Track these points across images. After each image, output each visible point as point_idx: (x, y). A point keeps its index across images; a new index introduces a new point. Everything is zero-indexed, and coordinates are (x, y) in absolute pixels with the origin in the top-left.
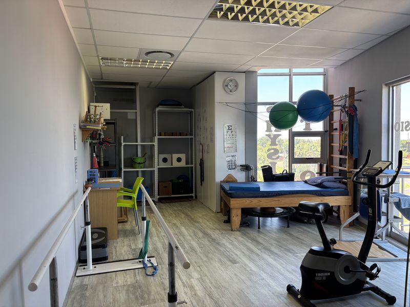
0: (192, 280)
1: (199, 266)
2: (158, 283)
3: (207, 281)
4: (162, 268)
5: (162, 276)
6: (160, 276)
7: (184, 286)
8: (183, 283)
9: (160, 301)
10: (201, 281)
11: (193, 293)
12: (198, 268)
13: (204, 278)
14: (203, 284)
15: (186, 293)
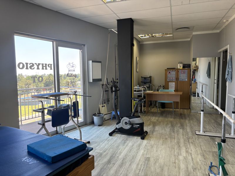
0: (185, 155)
1: (175, 163)
2: (208, 160)
3: (176, 153)
4: (205, 170)
5: (205, 164)
6: (207, 164)
7: (191, 154)
8: (191, 155)
9: (207, 151)
10: (179, 153)
11: (188, 149)
12: (177, 161)
13: (177, 155)
14: (179, 151)
15: (191, 150)
